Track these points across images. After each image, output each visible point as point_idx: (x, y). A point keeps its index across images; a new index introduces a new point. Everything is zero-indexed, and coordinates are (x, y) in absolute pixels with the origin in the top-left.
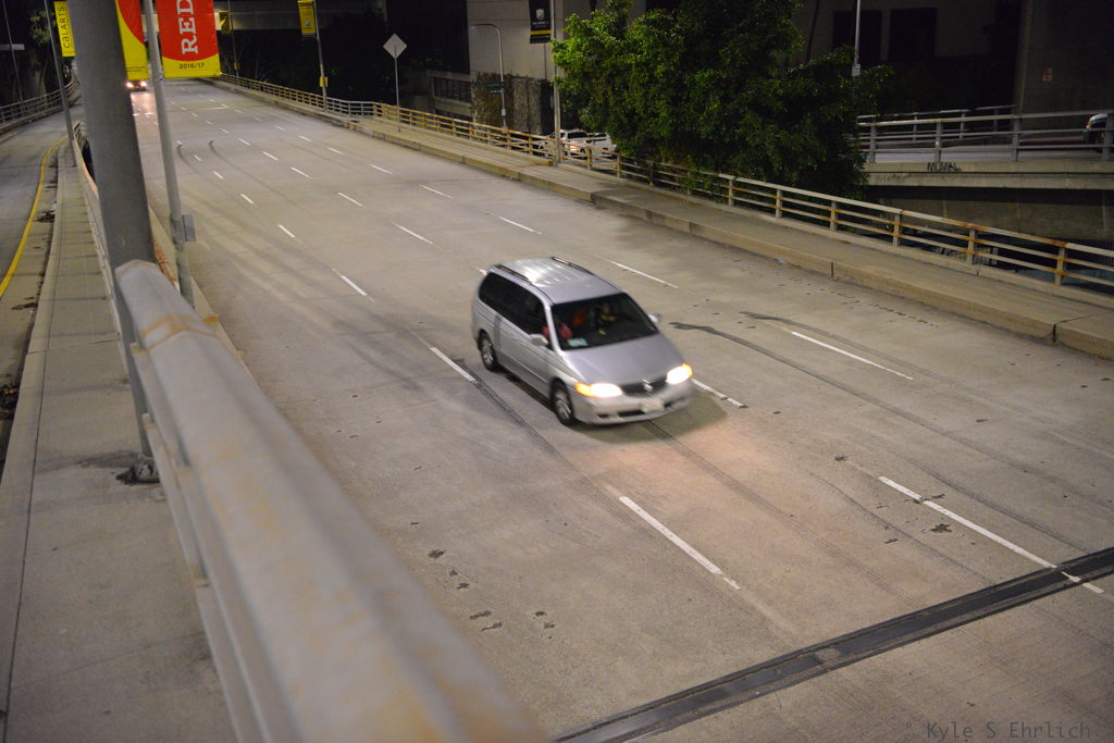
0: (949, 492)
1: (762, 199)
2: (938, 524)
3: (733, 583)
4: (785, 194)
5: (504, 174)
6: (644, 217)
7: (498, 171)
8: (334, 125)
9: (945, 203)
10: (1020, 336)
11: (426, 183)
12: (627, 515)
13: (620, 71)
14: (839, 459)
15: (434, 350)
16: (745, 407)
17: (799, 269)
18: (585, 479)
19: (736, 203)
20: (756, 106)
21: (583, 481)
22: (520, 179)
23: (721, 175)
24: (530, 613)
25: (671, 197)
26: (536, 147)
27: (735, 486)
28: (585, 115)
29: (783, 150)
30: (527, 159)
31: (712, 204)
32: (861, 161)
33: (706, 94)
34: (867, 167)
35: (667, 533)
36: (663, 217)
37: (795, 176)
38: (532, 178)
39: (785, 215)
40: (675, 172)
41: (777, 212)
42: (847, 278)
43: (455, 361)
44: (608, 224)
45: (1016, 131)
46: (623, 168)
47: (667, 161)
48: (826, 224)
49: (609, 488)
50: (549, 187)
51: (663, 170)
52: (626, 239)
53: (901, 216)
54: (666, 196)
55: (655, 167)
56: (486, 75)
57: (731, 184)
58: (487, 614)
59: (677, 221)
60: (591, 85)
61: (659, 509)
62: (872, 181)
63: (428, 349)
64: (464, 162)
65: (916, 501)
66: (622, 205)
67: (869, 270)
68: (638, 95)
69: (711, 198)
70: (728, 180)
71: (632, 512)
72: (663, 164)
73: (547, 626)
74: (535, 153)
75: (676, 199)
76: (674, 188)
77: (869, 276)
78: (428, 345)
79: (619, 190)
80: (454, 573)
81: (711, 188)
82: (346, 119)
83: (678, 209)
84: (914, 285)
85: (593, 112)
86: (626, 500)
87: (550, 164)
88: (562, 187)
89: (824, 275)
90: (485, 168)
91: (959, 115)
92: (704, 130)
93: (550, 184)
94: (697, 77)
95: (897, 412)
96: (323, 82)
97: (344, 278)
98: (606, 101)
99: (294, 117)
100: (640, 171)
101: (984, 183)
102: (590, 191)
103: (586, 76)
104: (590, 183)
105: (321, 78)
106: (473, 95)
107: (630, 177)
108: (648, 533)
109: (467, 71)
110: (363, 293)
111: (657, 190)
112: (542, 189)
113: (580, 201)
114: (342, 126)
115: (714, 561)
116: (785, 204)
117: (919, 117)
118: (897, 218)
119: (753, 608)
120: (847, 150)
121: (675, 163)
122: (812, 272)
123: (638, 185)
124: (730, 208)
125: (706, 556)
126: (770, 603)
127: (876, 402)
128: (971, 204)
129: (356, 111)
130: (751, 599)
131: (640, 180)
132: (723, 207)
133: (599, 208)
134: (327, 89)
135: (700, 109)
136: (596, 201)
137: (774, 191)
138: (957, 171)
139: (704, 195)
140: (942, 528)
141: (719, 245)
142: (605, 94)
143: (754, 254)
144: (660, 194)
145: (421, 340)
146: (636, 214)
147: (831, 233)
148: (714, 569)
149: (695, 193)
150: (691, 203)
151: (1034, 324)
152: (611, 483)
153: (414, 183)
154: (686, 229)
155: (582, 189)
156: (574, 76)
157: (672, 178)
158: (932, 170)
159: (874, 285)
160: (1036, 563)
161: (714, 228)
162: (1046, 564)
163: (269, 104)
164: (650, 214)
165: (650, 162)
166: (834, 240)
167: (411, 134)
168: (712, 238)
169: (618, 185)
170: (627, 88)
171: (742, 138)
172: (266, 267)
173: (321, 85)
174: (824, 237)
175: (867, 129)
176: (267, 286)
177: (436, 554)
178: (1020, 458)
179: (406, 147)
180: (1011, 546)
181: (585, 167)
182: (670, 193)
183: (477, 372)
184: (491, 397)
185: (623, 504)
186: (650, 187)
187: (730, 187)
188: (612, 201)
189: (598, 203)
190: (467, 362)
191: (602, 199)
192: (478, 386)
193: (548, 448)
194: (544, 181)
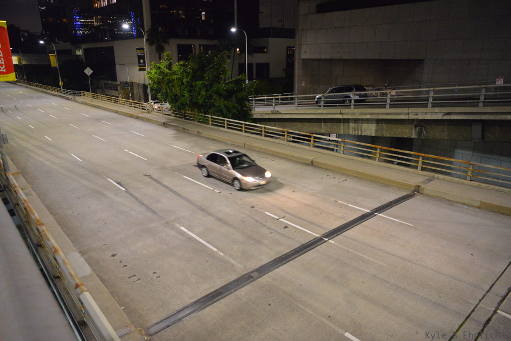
0: (287, 215)
1: (220, 123)
2: (284, 226)
3: (221, 254)
4: (228, 121)
5: (131, 116)
6: (182, 130)
7: (129, 115)
8: (67, 99)
9: (277, 123)
10: (302, 164)
11: (103, 120)
12: (183, 233)
13: (170, 81)
14: (252, 207)
15: (109, 179)
16: (220, 192)
17: (234, 145)
18: (167, 222)
19: (212, 124)
20: (217, 93)
22: (137, 118)
23: (207, 116)
24: (151, 273)
26: (142, 107)
27: (219, 219)
28: (159, 96)
29: (227, 107)
30: (140, 111)
31: (204, 125)
32: (251, 110)
33: (200, 89)
34: (253, 112)
35: (198, 238)
36: (188, 130)
37: (231, 116)
38: (142, 117)
39: (228, 128)
40: (191, 114)
41: (226, 127)
42: (249, 148)
43: (117, 183)
44: (170, 132)
45: (296, 100)
46: (174, 113)
47: (188, 111)
48: (241, 131)
49: (176, 224)
50: (148, 120)
51: (187, 114)
52: (175, 137)
53: (264, 127)
55: (185, 113)
56: (123, 82)
58: (134, 275)
59: (193, 131)
60: (161, 86)
61: (194, 230)
62: (255, 117)
63: (107, 180)
64: (116, 112)
65: (277, 219)
66: (174, 126)
67: (256, 145)
68: (178, 89)
69: (204, 123)
70: (209, 117)
71: (185, 232)
73: (157, 277)
74: (143, 109)
75: (192, 123)
76: (191, 120)
77: (256, 147)
78: (106, 178)
79: (172, 121)
80: (121, 262)
81: (204, 120)
82: (71, 97)
83: (193, 127)
85: (162, 95)
86: (183, 228)
87: (148, 112)
88: (153, 120)
89: (241, 147)
90: (125, 114)
91: (278, 96)
92: (200, 101)
93: (148, 119)
94: (197, 83)
96: (61, 84)
97: (72, 155)
98: (167, 91)
99: (50, 97)
100: (180, 114)
101: (288, 117)
102: (162, 121)
103: (159, 83)
104: (162, 119)
105: (60, 83)
106: (119, 89)
107: (176, 116)
108: (191, 239)
109: (117, 81)
110: (80, 160)
111: (186, 121)
112: (145, 121)
113: (159, 125)
114: (69, 100)
115: (214, 246)
116: (228, 124)
117: (267, 96)
118: (263, 128)
119: (229, 261)
120: (246, 107)
121: (192, 112)
122: (238, 146)
123: (179, 119)
124: (210, 126)
125: (211, 245)
126: (234, 259)
128: (284, 123)
129: (75, 94)
130: (228, 258)
131: (180, 117)
132: (208, 126)
133: (166, 127)
134: (63, 86)
135: (199, 94)
136: (165, 125)
137: (224, 120)
138: (280, 113)
139: (202, 122)
140: (286, 227)
141: (208, 138)
142: (166, 89)
143: (219, 141)
144: (187, 122)
145: (104, 176)
146: (180, 129)
147: (243, 134)
148: (215, 249)
149: (198, 122)
150: (198, 125)
151: (306, 160)
152: (177, 222)
153: (98, 120)
154: (196, 133)
155: (159, 121)
156: (155, 83)
157: (190, 117)
158: (272, 113)
159: (257, 149)
160: (314, 236)
161: (205, 133)
162: (317, 236)
163: (39, 91)
165: (183, 111)
166: (244, 136)
167: (96, 102)
168: (205, 136)
169: (172, 119)
170: (173, 87)
171: (213, 104)
172: (40, 152)
173: (60, 85)
174: (241, 135)
175: (252, 100)
176: (41, 159)
177: (114, 255)
178: (307, 202)
179: (95, 107)
180: (307, 231)
181: (160, 113)
182: (190, 122)
183: (126, 187)
184: (131, 195)
185: (181, 230)
186: (183, 120)
187: (210, 119)
188: (171, 125)
189: (166, 125)
190: (122, 183)
191: (167, 124)
192: (126, 192)
193: (154, 212)
194: (146, 118)
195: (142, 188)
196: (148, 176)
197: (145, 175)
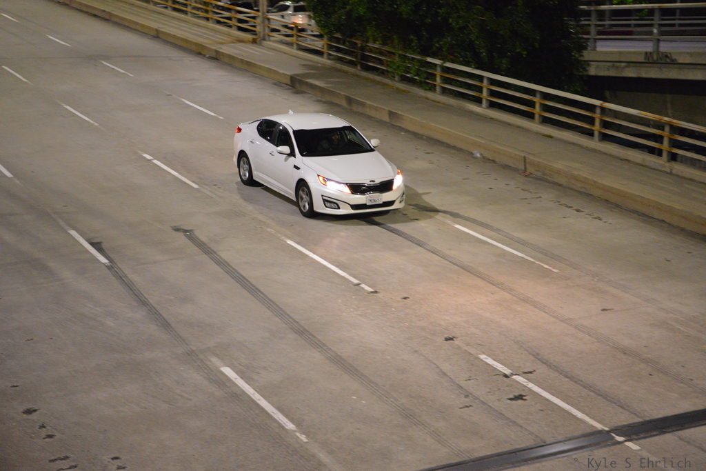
1: (469, 87)
2: (516, 394)
3: (303, 437)
4: (493, 82)
5: (199, 51)
6: (344, 103)
7: (194, 48)
9: (668, 97)
11: (107, 58)
12: (224, 382)
14: (447, 339)
15: (73, 233)
16: (376, 292)
17: (492, 163)
18: (193, 351)
19: (445, 91)
21: (191, 354)
22: (217, 58)
23: (430, 60)
24: (106, 458)
25: (378, 83)
26: (239, 21)
30: (227, 35)
31: (420, 92)
34: (587, 55)
35: (257, 397)
36: (362, 104)
37: (505, 63)
38: (230, 56)
39: (492, 105)
40: (381, 53)
41: (484, 102)
42: (539, 174)
43: (92, 244)
46: (330, 47)
47: (374, 41)
48: (530, 116)
49: (214, 360)
50: (245, 67)
51: (371, 51)
53: (603, 109)
54: (373, 81)
55: (362, 49)
57: (439, 69)
58: (65, 458)
59: (376, 109)
61: (256, 378)
62: (592, 71)
63: (67, 232)
65: (506, 376)
66: (321, 90)
67: (559, 165)
69: (421, 84)
70: (436, 65)
71: (229, 379)
72: (371, 45)
73: (119, 468)
74: (238, 28)
75: (384, 84)
76: (382, 73)
77: (558, 172)
78: (67, 227)
79: (323, 72)
80: (43, 427)
81: (418, 73)
84: (600, 181)
86: (228, 371)
87: (254, 41)
88: (260, 67)
89: (515, 170)
90: (181, 44)
93: (248, 63)
95: (526, 300)
100: (348, 52)
102: (289, 73)
104: (291, 64)
107: (340, 60)
108: (239, 396)
110: (9, 174)
111: (364, 74)
112: (239, 69)
113: (278, 84)
115: (292, 420)
116: (492, 93)
118: (598, 111)
119: (313, 456)
120: (566, 35)
121: (384, 44)
122: (506, 167)
123: (346, 68)
124: (436, 96)
125: (286, 416)
126: (331, 452)
127: (510, 290)
130: (315, 449)
131: (348, 62)
132: (430, 95)
133: (297, 92)
136: (295, 84)
137: (481, 78)
139: (412, 81)
140: (520, 397)
141: (416, 136)
143: (449, 146)
144: (367, 79)
145: (62, 223)
146: (336, 100)
147: (535, 126)
148: (290, 426)
149: (404, 79)
150: (398, 91)
152: (217, 355)
153: (93, 58)
154: (386, 118)
155: (281, 71)
157: (380, 62)
159: (563, 181)
160: (592, 426)
161: (413, 118)
162: (599, 426)
164: (349, 100)
165: (359, 43)
166: (537, 133)
169: (324, 68)
174: (527, 130)
175: (588, 13)
177: (29, 412)
181: (290, 44)
182: (378, 78)
183: (112, 256)
184: (121, 278)
185: (223, 374)
186: (357, 70)
187: (438, 72)
188: (312, 86)
189: (297, 86)
190: (104, 246)
191: (301, 82)
192: (109, 268)
193: (166, 325)
194: (242, 61)
195: (155, 262)
196: (185, 231)
197: (177, 230)
